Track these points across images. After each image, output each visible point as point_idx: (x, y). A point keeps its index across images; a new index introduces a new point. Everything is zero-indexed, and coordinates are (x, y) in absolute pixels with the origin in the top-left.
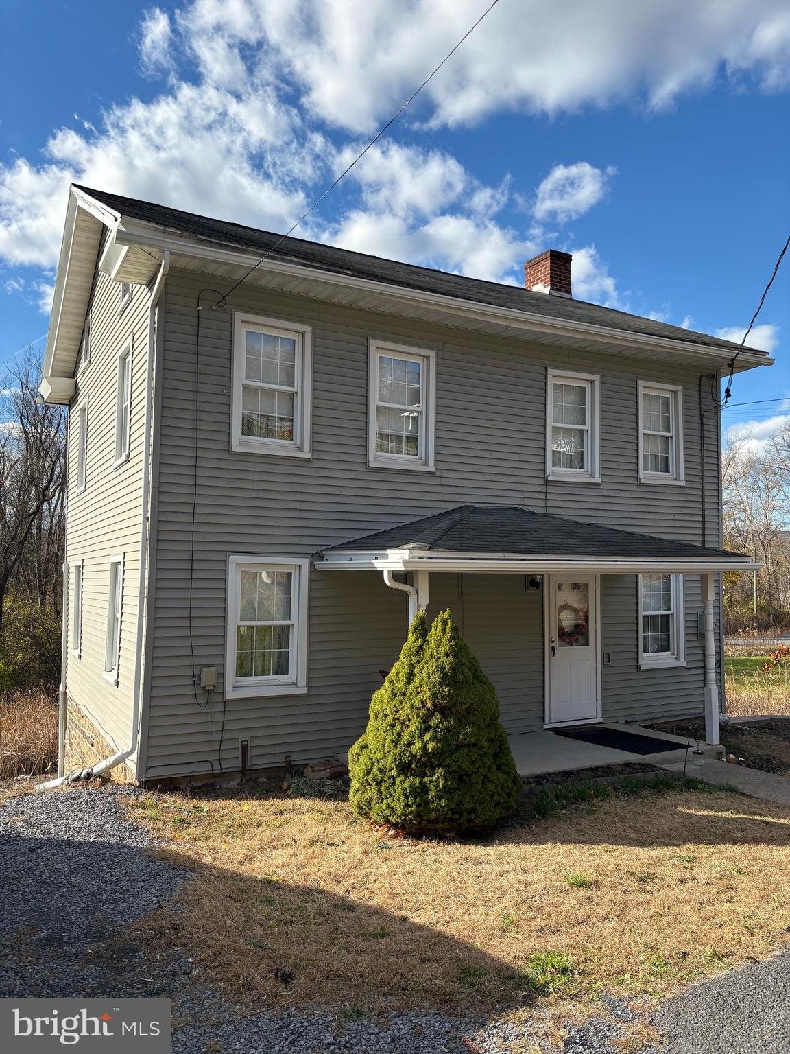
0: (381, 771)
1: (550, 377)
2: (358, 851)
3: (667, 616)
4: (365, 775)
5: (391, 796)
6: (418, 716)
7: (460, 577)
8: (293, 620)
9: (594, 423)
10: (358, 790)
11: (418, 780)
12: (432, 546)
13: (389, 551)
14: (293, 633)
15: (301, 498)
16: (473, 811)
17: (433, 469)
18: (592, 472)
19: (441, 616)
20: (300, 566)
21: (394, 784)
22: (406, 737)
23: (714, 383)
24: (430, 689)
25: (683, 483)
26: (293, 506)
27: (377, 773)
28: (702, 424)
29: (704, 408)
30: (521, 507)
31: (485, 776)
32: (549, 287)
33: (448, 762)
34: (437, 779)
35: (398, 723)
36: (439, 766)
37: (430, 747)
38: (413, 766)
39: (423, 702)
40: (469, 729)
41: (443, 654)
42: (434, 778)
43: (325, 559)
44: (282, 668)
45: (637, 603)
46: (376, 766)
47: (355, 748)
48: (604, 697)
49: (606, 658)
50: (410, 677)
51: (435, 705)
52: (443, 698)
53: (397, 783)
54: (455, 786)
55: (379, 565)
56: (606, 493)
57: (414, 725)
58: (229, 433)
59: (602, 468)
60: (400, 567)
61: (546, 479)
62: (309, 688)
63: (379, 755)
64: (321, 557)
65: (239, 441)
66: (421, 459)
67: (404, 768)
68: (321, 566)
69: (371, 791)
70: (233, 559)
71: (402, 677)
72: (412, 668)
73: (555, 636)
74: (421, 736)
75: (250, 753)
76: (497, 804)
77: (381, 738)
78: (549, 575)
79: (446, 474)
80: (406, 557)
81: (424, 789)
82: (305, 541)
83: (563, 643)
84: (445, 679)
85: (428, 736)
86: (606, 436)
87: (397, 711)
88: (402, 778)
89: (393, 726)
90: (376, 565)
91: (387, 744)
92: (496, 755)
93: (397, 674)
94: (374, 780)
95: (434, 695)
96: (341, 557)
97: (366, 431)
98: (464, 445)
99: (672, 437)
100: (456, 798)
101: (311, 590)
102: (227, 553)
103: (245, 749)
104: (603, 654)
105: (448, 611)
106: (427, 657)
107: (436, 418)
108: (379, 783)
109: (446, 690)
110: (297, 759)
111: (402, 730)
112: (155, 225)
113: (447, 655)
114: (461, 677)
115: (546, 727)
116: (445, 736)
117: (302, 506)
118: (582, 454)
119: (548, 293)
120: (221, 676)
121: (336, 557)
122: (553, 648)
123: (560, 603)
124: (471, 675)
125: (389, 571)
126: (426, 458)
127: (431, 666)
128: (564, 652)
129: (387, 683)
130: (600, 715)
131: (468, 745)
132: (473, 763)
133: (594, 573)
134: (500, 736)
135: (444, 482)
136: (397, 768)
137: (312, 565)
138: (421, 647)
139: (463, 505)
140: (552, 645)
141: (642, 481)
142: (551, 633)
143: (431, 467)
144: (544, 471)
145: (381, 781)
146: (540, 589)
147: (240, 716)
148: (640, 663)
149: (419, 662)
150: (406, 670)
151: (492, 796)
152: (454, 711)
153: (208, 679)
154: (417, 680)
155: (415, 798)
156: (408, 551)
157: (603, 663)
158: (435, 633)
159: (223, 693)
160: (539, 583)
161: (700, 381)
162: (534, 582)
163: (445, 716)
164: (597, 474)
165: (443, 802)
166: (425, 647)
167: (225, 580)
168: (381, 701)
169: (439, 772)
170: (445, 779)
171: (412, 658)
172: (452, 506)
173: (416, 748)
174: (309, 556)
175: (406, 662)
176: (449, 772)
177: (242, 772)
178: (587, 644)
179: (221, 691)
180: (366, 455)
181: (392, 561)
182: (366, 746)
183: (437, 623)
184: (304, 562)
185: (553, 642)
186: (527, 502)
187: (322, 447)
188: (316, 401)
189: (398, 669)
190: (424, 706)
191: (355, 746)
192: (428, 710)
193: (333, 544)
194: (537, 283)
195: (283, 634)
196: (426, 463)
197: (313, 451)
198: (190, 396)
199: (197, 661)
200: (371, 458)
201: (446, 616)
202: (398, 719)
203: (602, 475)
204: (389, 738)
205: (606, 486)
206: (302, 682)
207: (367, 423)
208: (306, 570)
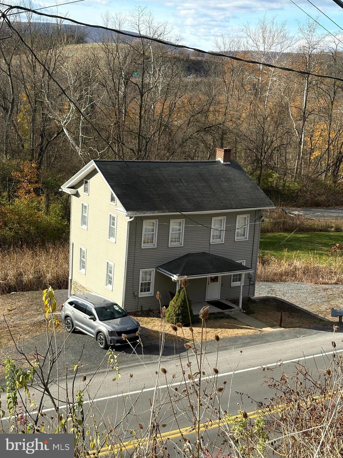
1: (213, 219)
2: (168, 327)
5: (173, 319)
6: (178, 307)
8: (151, 281)
9: (224, 228)
11: (177, 317)
12: (182, 274)
13: (174, 275)
14: (151, 283)
15: (154, 256)
24: (180, 303)
25: (248, 240)
26: (153, 258)
28: (255, 223)
29: (256, 218)
30: (203, 251)
32: (223, 161)
33: (182, 314)
34: (180, 317)
37: (180, 312)
38: (177, 315)
43: (158, 269)
44: (149, 290)
46: (171, 314)
48: (221, 293)
49: (222, 285)
50: (177, 300)
51: (181, 305)
53: (174, 317)
54: (183, 318)
56: (225, 245)
58: (141, 245)
59: (225, 239)
60: (176, 279)
61: (210, 244)
63: (171, 312)
65: (143, 246)
66: (180, 243)
67: (175, 315)
68: (158, 271)
70: (141, 270)
72: (177, 299)
74: (178, 311)
77: (171, 310)
79: (186, 246)
82: (155, 265)
83: (212, 281)
84: (183, 301)
89: (173, 308)
90: (171, 277)
96: (163, 271)
98: (190, 239)
99: (246, 227)
101: (155, 275)
102: (140, 269)
103: (142, 307)
106: (180, 297)
107: (184, 233)
109: (183, 303)
110: (152, 308)
111: (175, 309)
112: (132, 212)
113: (183, 297)
115: (206, 301)
116: (182, 310)
117: (154, 258)
118: (220, 235)
119: (222, 163)
120: (138, 293)
125: (174, 279)
126: (182, 242)
127: (180, 299)
128: (211, 284)
130: (219, 297)
131: (186, 312)
132: (186, 315)
135: (185, 248)
137: (156, 270)
139: (189, 253)
140: (209, 282)
141: (236, 241)
142: (209, 280)
143: (182, 245)
144: (210, 241)
147: (141, 300)
148: (231, 285)
152: (184, 306)
153: (136, 294)
154: (178, 301)
155: (177, 320)
156: (178, 276)
157: (221, 285)
159: (138, 296)
163: (182, 307)
164: (223, 241)
165: (181, 320)
166: (180, 295)
167: (139, 274)
171: (177, 297)
176: (182, 316)
177: (141, 311)
178: (217, 281)
180: (168, 245)
181: (174, 277)
183: (182, 291)
184: (154, 269)
186: (205, 250)
187: (159, 244)
188: (158, 235)
189: (175, 298)
190: (179, 305)
194: (220, 157)
195: (149, 284)
197: (157, 246)
199: (134, 290)
202: (175, 307)
203: (225, 241)
204: (173, 310)
205: (226, 243)
206: (153, 293)
207: (169, 238)
208: (154, 271)
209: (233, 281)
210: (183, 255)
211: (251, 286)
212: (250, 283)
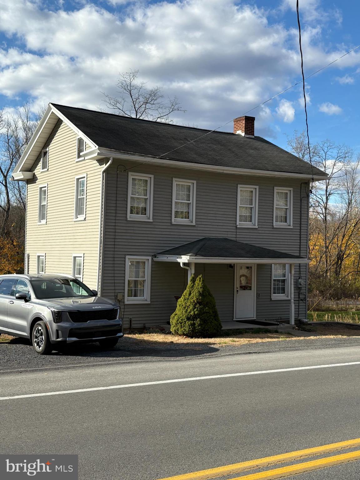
0: (182, 320)
1: (239, 188)
3: (284, 280)
4: (177, 321)
5: (185, 326)
6: (192, 305)
7: (204, 264)
8: (146, 278)
9: (256, 205)
10: (174, 326)
11: (192, 322)
12: (196, 255)
13: (182, 256)
14: (146, 283)
15: (149, 235)
16: (208, 330)
17: (195, 224)
18: (254, 224)
19: (199, 277)
20: (148, 260)
21: (185, 323)
22: (189, 310)
23: (307, 186)
24: (196, 297)
25: (292, 227)
26: (146, 238)
27: (181, 320)
28: (301, 203)
29: (302, 196)
30: (227, 238)
31: (211, 321)
32: (244, 133)
33: (201, 317)
34: (198, 322)
35: (186, 307)
36: (198, 318)
37: (196, 313)
38: (191, 318)
39: (194, 301)
40: (207, 308)
41: (200, 287)
42: (197, 321)
43: (157, 257)
44: (142, 295)
45: (271, 274)
46: (180, 319)
47: (173, 315)
48: (257, 310)
49: (258, 295)
50: (190, 294)
51: (197, 301)
52: (200, 300)
53: (187, 323)
54: (203, 323)
55: (179, 260)
56: (260, 232)
57: (191, 307)
58: (126, 214)
59: (258, 222)
60: (187, 261)
61: (236, 227)
62: (151, 301)
63: (181, 316)
64: (155, 257)
65: (130, 217)
66: (190, 220)
67: (188, 319)
68: (155, 259)
69: (179, 326)
70: (127, 257)
71: (187, 294)
73: (238, 287)
74: (193, 310)
75: (133, 322)
76: (214, 329)
77: (181, 312)
78: (237, 264)
79: (200, 226)
80: (188, 259)
81: (194, 324)
82: (150, 251)
83: (241, 289)
84: (200, 294)
85: (195, 310)
86: (260, 210)
87: (186, 304)
88: (188, 321)
89: (185, 308)
90: (178, 261)
91: (183, 312)
92: (214, 316)
93: (186, 293)
94: (180, 322)
95: (197, 299)
96: (164, 257)
97: (171, 211)
98: (206, 215)
99: (288, 209)
100: (203, 326)
101: (152, 268)
102: (125, 255)
103: (131, 321)
104: (257, 294)
105: (201, 275)
106: (195, 288)
107: (196, 205)
108: (181, 323)
109: (201, 297)
111: (188, 309)
112: (108, 149)
113: (201, 288)
114: (205, 294)
115: (234, 320)
116: (200, 310)
117: (149, 238)
118: (251, 216)
119: (243, 136)
120: (124, 296)
121: (161, 257)
122: (238, 291)
123: (241, 274)
124: (208, 294)
125: (182, 263)
126: (193, 220)
127: (196, 291)
128: (242, 292)
129: (183, 296)
130: (255, 317)
131: (207, 313)
132: (208, 317)
133: (255, 264)
134: (216, 311)
135: (198, 229)
136: (187, 319)
137: (152, 259)
138: (193, 286)
139: (205, 237)
140: (237, 289)
141: (275, 227)
142: (237, 285)
143: (194, 224)
144: (236, 224)
145: (182, 323)
146: (233, 269)
147: (129, 310)
148: (272, 298)
149: (192, 290)
150: (189, 292)
151: (213, 327)
152: (203, 303)
153: (120, 297)
154: (192, 295)
155: (192, 326)
156: (189, 257)
157: (257, 296)
158: (197, 281)
159: (124, 302)
160: (233, 266)
161: (301, 185)
162: (231, 266)
164: (256, 225)
165: (199, 327)
166: (194, 286)
167: (125, 264)
168: (181, 301)
169: (198, 319)
170: (200, 322)
171: (191, 289)
172: (201, 238)
173: (192, 313)
174: (152, 256)
175: (189, 290)
176: (201, 320)
177: (129, 329)
178: (251, 290)
179: (123, 301)
180: (171, 220)
181: (184, 259)
182: (176, 314)
183: (198, 279)
184: (150, 258)
185: (237, 288)
186: (229, 236)
187: (156, 217)
188: (155, 201)
189: (186, 292)
190: (194, 302)
191: (173, 314)
192: (195, 303)
193: (160, 252)
194: (239, 130)
195: (142, 283)
196: (192, 222)
197: (153, 219)
198: (114, 202)
199: (117, 291)
200: (173, 221)
201: (200, 277)
202: (187, 306)
203: (258, 225)
204: (184, 311)
205: (260, 229)
206: (149, 299)
207: (171, 208)
208: (150, 261)
209: (274, 293)
210: (196, 240)
211: (302, 302)
212: (299, 297)
